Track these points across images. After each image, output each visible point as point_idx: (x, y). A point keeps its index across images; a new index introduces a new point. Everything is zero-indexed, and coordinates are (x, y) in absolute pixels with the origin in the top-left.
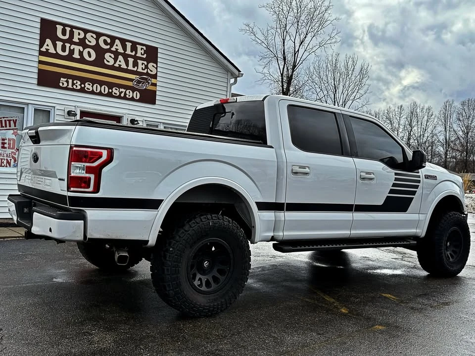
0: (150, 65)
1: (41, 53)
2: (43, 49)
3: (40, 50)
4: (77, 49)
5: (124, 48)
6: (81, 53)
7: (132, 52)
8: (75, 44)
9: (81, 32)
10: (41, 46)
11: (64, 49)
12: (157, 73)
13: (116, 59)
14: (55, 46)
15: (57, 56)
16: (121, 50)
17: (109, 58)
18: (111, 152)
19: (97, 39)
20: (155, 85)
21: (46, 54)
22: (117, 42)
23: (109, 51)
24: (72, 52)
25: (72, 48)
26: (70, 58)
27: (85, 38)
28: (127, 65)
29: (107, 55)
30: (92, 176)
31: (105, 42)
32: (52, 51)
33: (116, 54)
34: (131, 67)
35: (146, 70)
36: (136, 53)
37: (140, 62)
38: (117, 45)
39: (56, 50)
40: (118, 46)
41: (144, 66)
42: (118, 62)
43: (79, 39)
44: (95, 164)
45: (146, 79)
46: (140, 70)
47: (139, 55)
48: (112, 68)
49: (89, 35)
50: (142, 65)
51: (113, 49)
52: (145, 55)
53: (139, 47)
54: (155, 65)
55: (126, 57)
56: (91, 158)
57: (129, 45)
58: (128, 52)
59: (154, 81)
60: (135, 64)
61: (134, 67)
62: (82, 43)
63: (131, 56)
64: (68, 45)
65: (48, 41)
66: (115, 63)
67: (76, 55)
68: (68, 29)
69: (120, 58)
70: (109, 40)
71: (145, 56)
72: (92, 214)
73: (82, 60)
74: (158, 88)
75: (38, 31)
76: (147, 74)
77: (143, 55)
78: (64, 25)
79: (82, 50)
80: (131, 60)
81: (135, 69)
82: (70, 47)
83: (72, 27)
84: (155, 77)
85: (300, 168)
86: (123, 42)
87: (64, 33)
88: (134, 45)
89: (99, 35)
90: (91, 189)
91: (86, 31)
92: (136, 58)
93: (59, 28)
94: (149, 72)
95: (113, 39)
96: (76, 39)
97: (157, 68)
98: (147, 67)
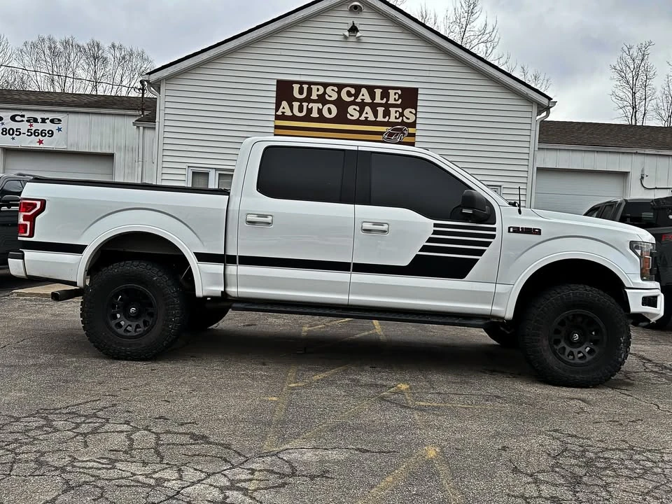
0: (407, 112)
1: (278, 118)
2: (279, 113)
3: (276, 115)
4: (315, 106)
5: (373, 96)
6: (320, 111)
7: (382, 99)
8: (314, 101)
9: (320, 87)
10: (277, 110)
11: (301, 110)
12: (415, 120)
13: (361, 112)
14: (291, 108)
15: (294, 118)
16: (368, 100)
17: (353, 112)
18: (43, 203)
19: (339, 93)
20: (413, 135)
21: (283, 117)
22: (364, 91)
23: (353, 103)
24: (310, 111)
25: (310, 107)
26: (308, 118)
27: (325, 93)
28: (376, 116)
29: (351, 109)
30: (28, 223)
31: (349, 94)
32: (288, 113)
33: (362, 105)
34: (380, 118)
35: (401, 118)
36: (388, 100)
37: (392, 110)
38: (363, 95)
39: (292, 112)
40: (365, 96)
41: (398, 115)
42: (364, 115)
43: (318, 95)
44: (30, 214)
45: (400, 130)
46: (392, 119)
47: (391, 101)
48: (357, 122)
49: (329, 90)
50: (396, 113)
51: (358, 100)
52: (400, 100)
53: (392, 92)
54: (413, 111)
55: (374, 107)
56: (27, 209)
57: (378, 92)
58: (378, 100)
59: (411, 130)
60: (386, 113)
61: (384, 117)
62: (322, 99)
63: (380, 105)
64: (305, 104)
65: (284, 104)
66: (360, 116)
67: (315, 114)
68: (305, 87)
69: (367, 109)
70: (353, 91)
71: (399, 102)
72: (29, 254)
73: (321, 119)
74: (417, 139)
75: (274, 94)
76: (403, 123)
77: (398, 100)
78: (301, 83)
79: (321, 107)
80: (381, 110)
81: (386, 120)
82: (307, 106)
83: (310, 84)
84: (413, 125)
85: (258, 217)
86: (371, 89)
87: (301, 92)
88: (385, 91)
89: (340, 87)
90: (28, 234)
91: (325, 85)
92: (387, 107)
93: (296, 87)
94: (405, 120)
95: (358, 88)
96: (314, 97)
97: (415, 114)
98: (402, 115)
